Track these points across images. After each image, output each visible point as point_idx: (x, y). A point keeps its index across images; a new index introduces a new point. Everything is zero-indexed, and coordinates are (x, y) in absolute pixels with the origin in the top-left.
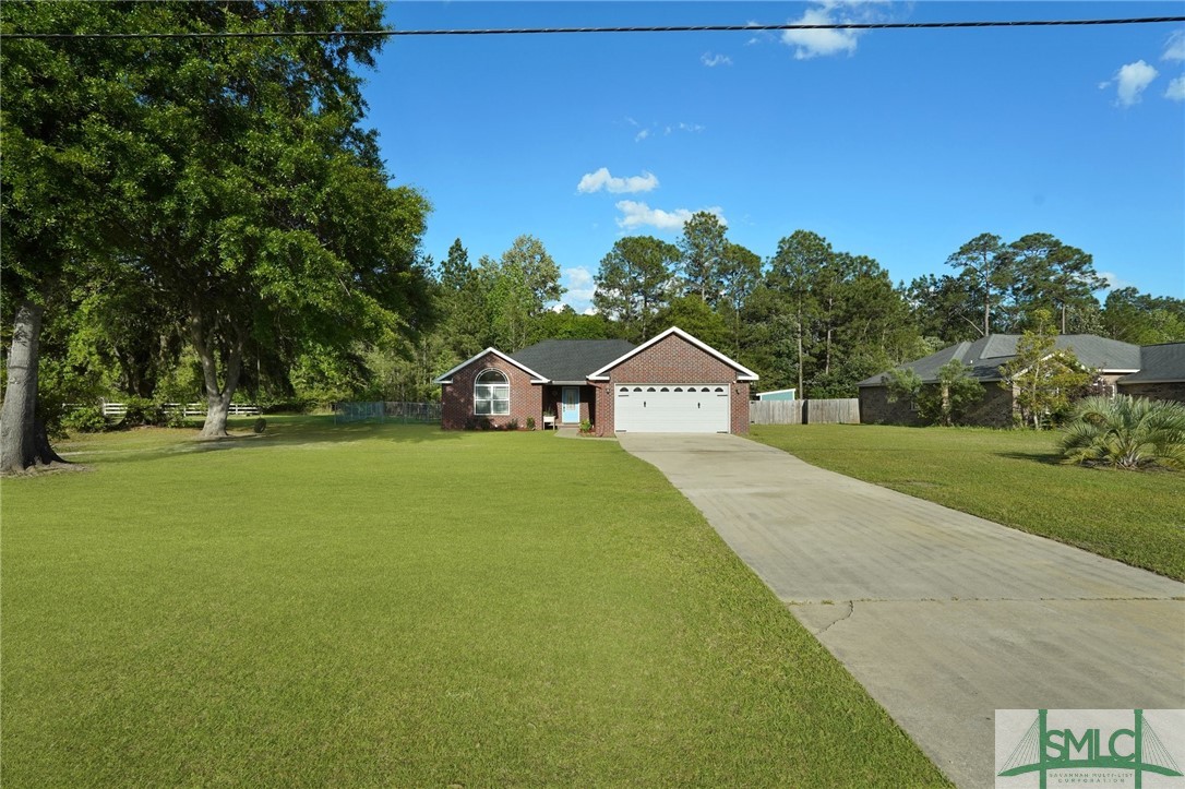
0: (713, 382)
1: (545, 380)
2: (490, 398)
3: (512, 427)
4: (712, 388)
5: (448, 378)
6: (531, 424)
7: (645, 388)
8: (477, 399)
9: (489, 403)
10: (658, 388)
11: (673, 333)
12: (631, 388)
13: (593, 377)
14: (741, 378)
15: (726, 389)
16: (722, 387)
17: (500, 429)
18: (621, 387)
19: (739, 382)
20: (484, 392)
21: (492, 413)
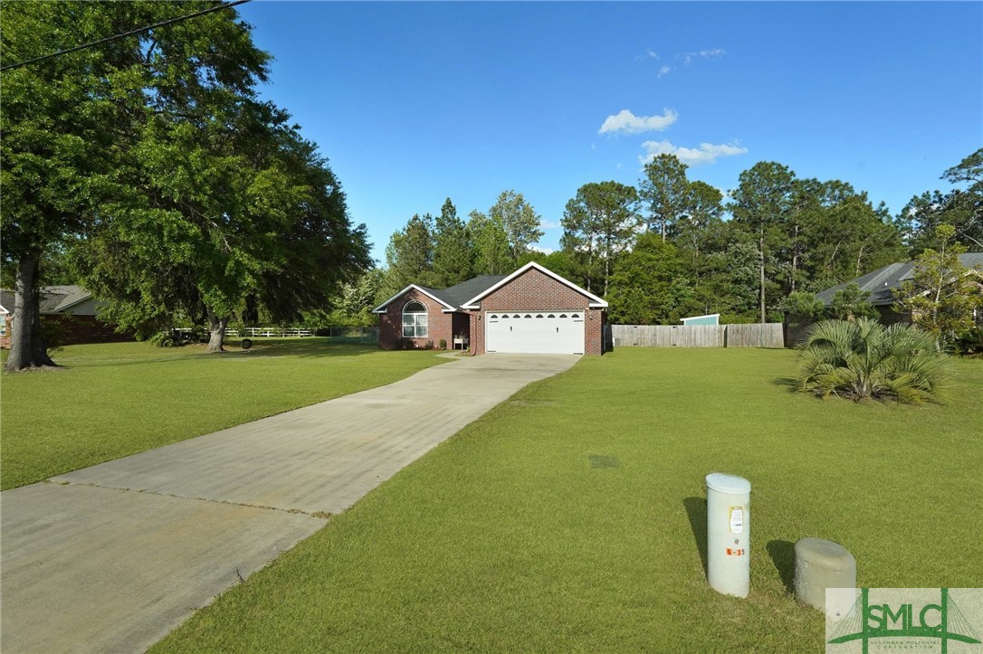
0: (569, 309)
1: (453, 310)
2: (414, 325)
3: (429, 347)
4: (569, 315)
5: (383, 309)
6: (444, 345)
7: (511, 315)
8: (405, 325)
9: (413, 327)
10: (522, 315)
11: (532, 267)
12: (500, 315)
13: (466, 306)
14: (591, 305)
15: (582, 315)
16: (578, 314)
17: (419, 349)
18: (492, 315)
19: (591, 308)
20: (410, 320)
21: (416, 336)
